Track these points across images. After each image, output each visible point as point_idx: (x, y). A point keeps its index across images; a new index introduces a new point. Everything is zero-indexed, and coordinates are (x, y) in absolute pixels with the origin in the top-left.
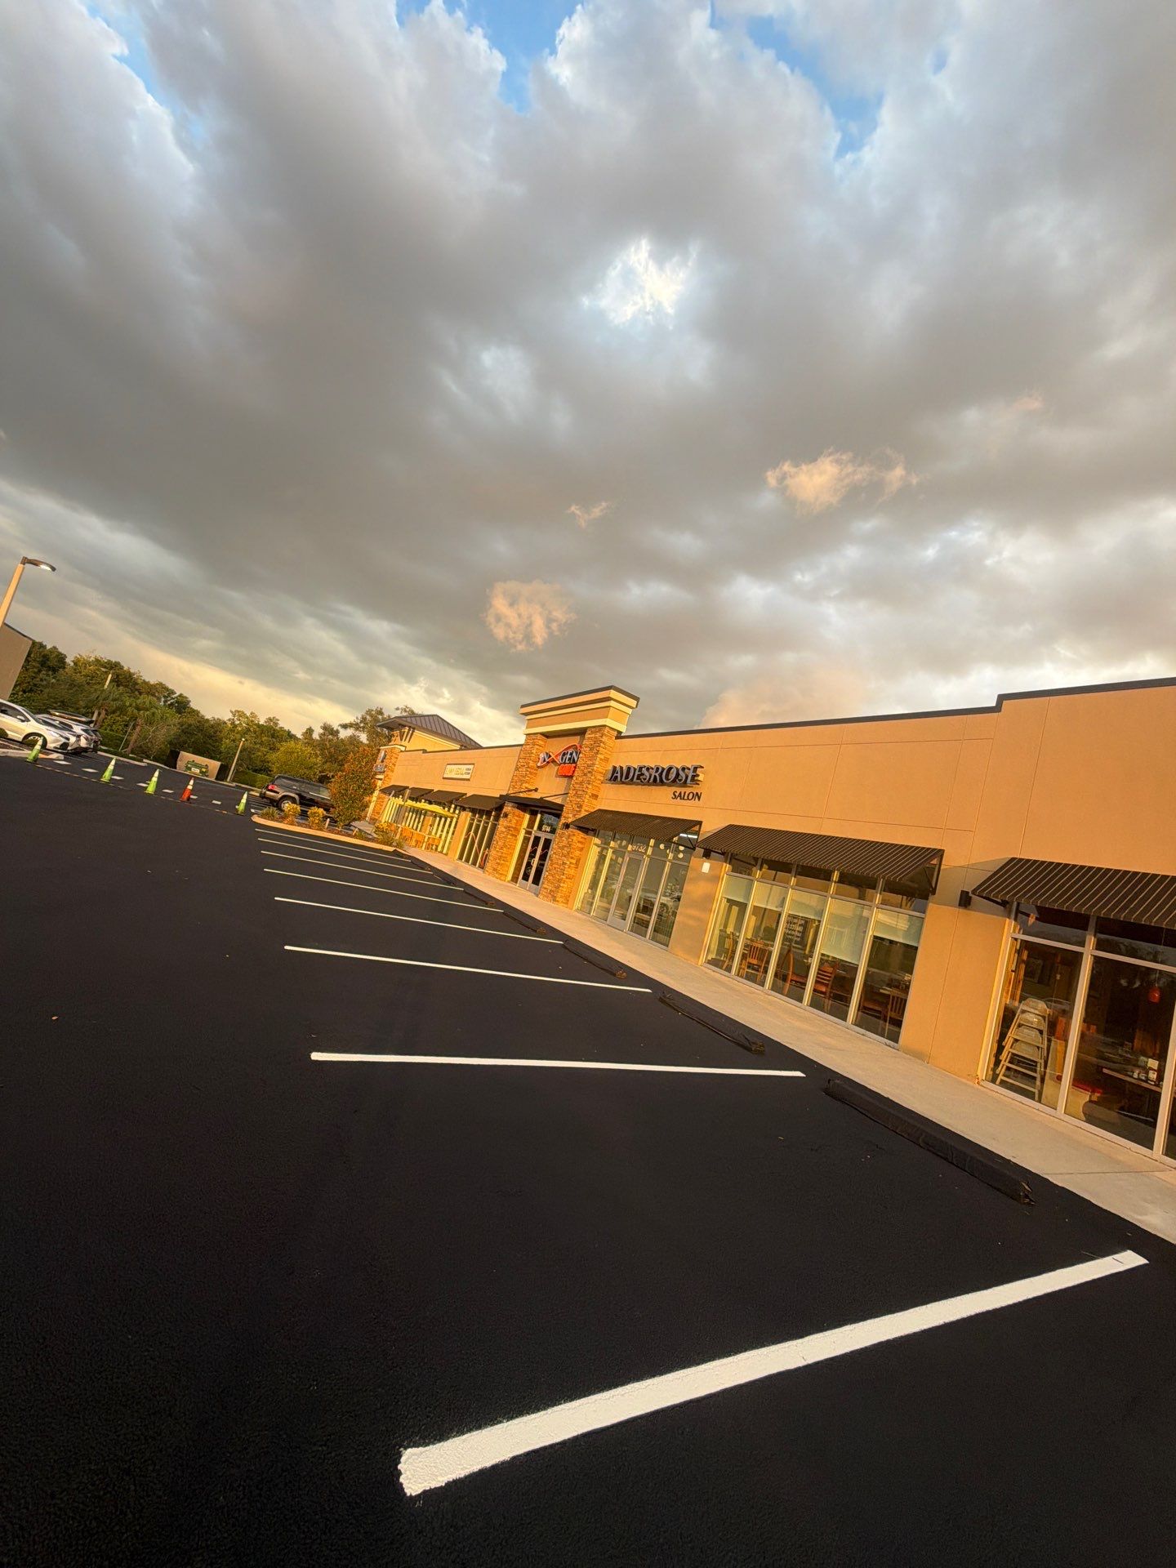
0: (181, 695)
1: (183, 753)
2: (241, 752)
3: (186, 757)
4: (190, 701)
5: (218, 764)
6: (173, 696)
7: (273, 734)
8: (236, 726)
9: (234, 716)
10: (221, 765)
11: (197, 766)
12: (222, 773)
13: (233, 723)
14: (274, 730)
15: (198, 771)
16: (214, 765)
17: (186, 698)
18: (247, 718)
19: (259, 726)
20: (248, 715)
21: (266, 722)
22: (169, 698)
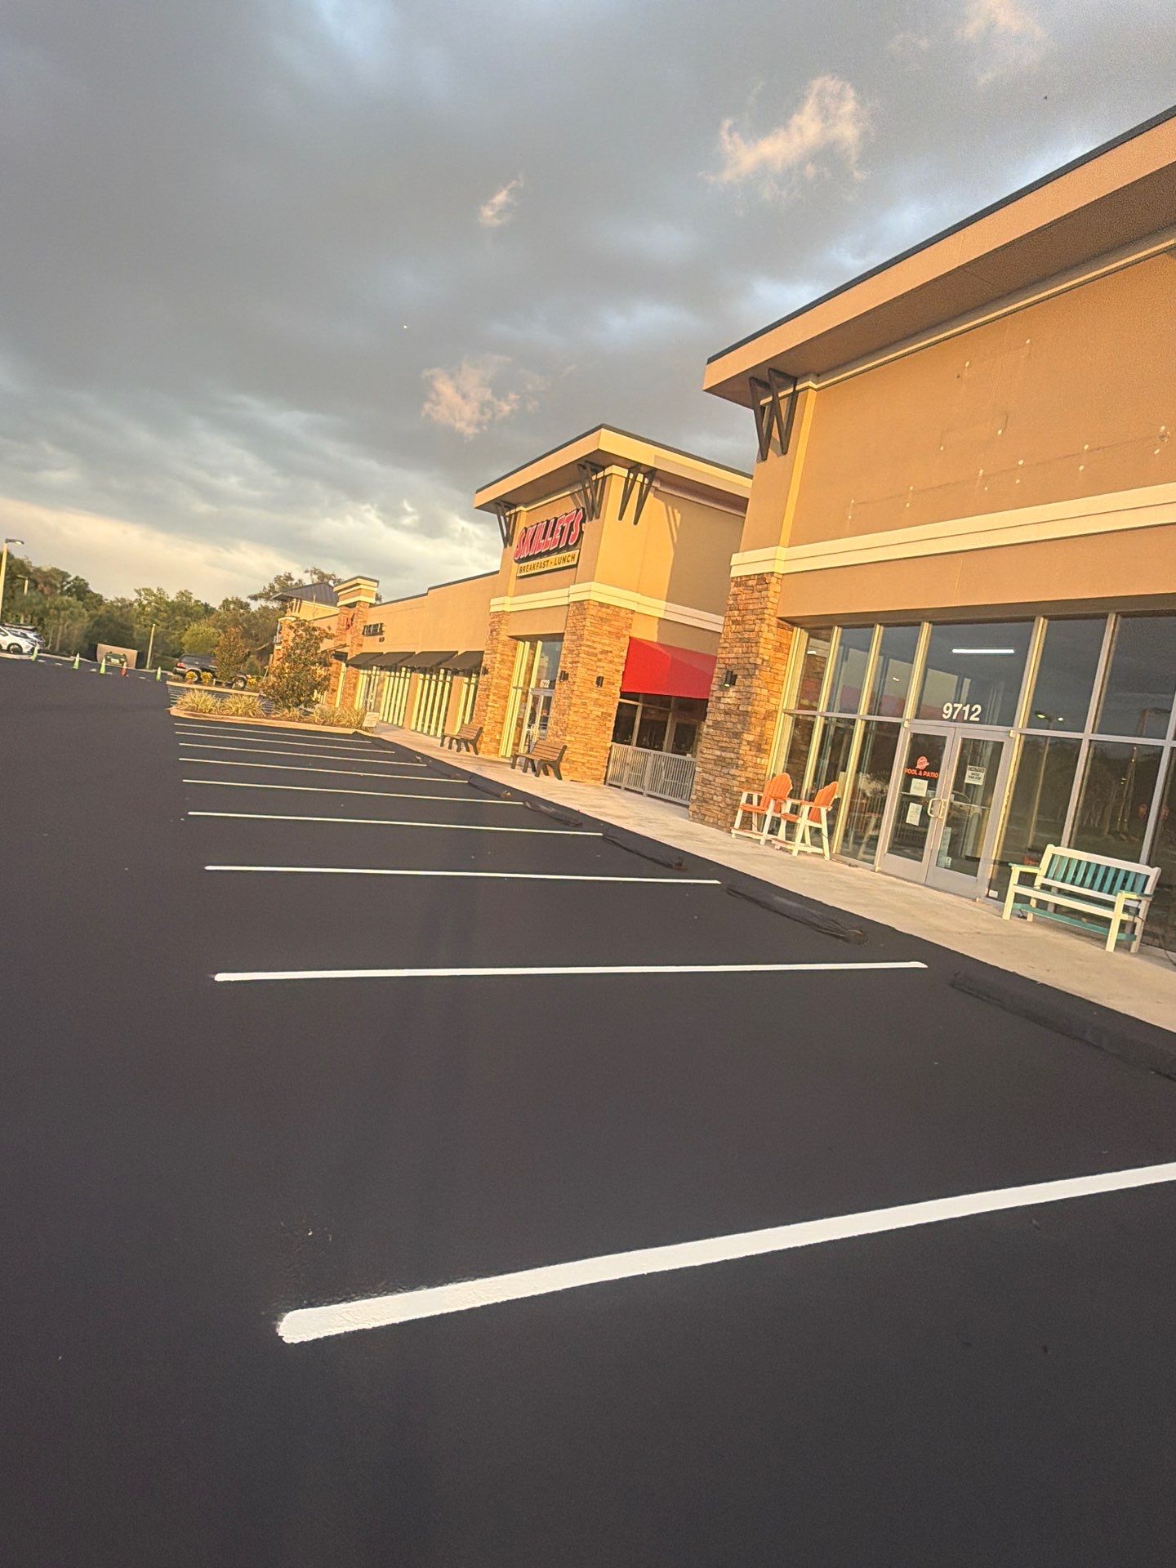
0: (77, 578)
1: (100, 646)
2: (154, 637)
3: (103, 648)
4: (87, 584)
5: (135, 652)
6: (69, 580)
7: (185, 611)
8: (144, 607)
9: (140, 595)
10: (138, 653)
11: (115, 656)
12: (141, 660)
13: (140, 604)
14: (186, 607)
15: (117, 661)
16: (132, 654)
17: (83, 580)
18: (154, 595)
19: (167, 603)
20: (155, 592)
21: (177, 597)
22: (65, 583)
